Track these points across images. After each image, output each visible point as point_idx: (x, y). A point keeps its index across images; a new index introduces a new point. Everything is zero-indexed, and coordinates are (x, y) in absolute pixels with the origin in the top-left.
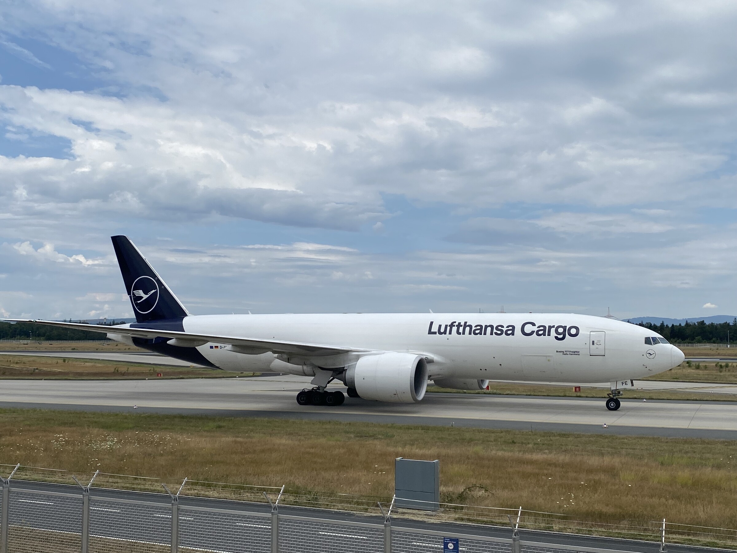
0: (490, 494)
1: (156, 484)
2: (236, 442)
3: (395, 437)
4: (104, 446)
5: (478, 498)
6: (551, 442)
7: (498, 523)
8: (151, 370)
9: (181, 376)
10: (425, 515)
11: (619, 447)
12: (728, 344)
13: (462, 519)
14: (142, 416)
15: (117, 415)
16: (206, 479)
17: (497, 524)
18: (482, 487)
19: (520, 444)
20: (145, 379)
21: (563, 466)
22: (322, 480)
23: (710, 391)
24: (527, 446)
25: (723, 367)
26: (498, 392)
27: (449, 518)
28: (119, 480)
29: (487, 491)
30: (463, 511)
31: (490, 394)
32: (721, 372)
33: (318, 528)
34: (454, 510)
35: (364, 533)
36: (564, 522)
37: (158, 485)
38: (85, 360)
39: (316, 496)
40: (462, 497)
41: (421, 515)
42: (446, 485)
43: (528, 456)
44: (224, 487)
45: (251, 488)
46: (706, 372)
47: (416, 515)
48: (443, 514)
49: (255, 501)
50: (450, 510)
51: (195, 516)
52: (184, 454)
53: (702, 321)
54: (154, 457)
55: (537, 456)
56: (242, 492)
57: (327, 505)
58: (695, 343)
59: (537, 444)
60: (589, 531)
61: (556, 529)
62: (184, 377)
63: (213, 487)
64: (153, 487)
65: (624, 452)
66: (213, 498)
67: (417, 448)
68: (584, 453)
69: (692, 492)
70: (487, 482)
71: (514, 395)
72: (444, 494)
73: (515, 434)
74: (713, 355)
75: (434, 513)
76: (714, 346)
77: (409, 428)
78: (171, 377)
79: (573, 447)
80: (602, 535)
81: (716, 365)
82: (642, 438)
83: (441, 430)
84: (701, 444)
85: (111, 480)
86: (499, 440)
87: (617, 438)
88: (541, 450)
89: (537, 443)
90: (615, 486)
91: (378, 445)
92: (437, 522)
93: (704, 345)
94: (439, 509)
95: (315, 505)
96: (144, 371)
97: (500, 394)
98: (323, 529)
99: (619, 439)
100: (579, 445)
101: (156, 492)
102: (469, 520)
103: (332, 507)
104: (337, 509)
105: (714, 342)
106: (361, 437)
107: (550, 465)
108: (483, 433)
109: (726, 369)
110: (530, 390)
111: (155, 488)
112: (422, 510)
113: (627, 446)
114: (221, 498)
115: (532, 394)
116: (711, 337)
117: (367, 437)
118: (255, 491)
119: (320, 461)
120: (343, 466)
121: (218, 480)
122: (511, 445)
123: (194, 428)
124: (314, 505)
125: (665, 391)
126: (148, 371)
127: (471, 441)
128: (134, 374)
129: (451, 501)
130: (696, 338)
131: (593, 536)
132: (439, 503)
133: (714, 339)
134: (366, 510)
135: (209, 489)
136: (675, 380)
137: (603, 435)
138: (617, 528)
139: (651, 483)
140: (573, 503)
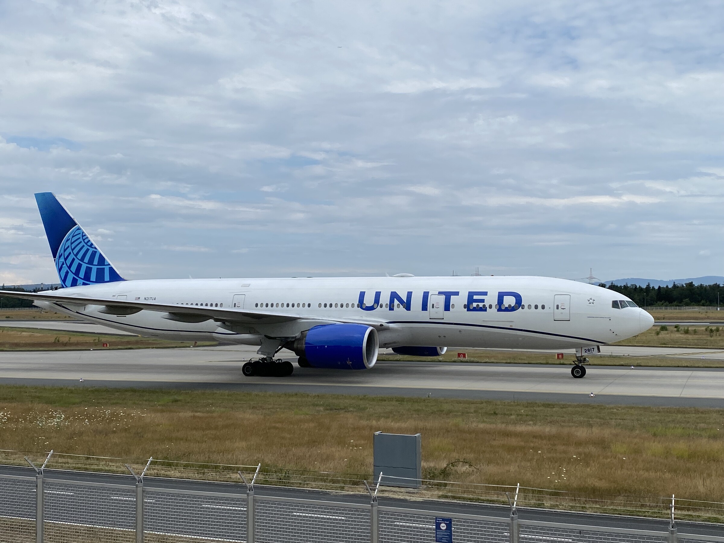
0: (475, 470)
1: (110, 464)
2: (194, 417)
3: (368, 409)
4: (51, 423)
5: (462, 473)
6: (534, 413)
7: (485, 501)
8: (95, 340)
9: (130, 346)
10: (406, 492)
11: (608, 418)
12: (717, 307)
13: (446, 497)
14: (89, 389)
15: (61, 389)
16: (166, 458)
17: (483, 501)
18: (466, 462)
19: (502, 416)
20: (90, 350)
21: (549, 437)
22: (292, 457)
23: (701, 357)
24: (510, 418)
25: (714, 331)
26: (476, 360)
27: (432, 495)
28: (70, 461)
29: (471, 466)
30: (447, 487)
31: (467, 362)
32: (711, 336)
33: (292, 509)
34: (437, 487)
35: (343, 514)
36: (555, 498)
37: (113, 465)
38: (22, 330)
39: (287, 475)
40: (445, 473)
41: (402, 492)
42: (426, 460)
43: (511, 428)
44: (186, 466)
45: (216, 467)
46: (696, 337)
47: (397, 493)
48: (426, 492)
49: (221, 481)
50: (432, 487)
51: (156, 498)
52: (140, 430)
53: (690, 282)
54: (106, 435)
55: (521, 428)
56: (206, 471)
57: (300, 483)
58: (682, 306)
59: (521, 415)
60: (582, 507)
61: (547, 506)
62: (132, 347)
63: (174, 466)
64: (107, 467)
65: (613, 422)
66: (175, 478)
67: (392, 422)
68: (570, 424)
69: (689, 465)
70: (471, 456)
71: (493, 363)
72: (425, 470)
73: (496, 405)
74: (702, 319)
75: (416, 491)
76: (704, 309)
77: (383, 400)
78: (119, 347)
79: (559, 418)
80: (596, 512)
81: (706, 330)
82: (632, 408)
83: (417, 402)
84: (695, 413)
85: (60, 460)
86: (480, 411)
87: (605, 408)
88: (525, 421)
89: (520, 413)
90: (607, 459)
91: (350, 419)
92: (420, 499)
93: (693, 308)
94: (421, 486)
95: (287, 484)
96: (87, 341)
97: (478, 362)
98: (298, 510)
99: (608, 409)
100: (565, 416)
101: (111, 473)
102: (454, 498)
103: (305, 486)
104: (311, 488)
105: (703, 305)
106: (331, 409)
107: (535, 437)
108: (462, 405)
109: (716, 333)
110: (510, 358)
111: (110, 468)
112: (403, 487)
113: (616, 416)
114: (184, 478)
115: (512, 362)
116: (700, 299)
117: (337, 409)
118: (220, 469)
119: (288, 436)
120: (314, 442)
121: (178, 458)
122: (492, 417)
123: (147, 403)
124: (285, 484)
125: (654, 357)
126: (92, 341)
127: (449, 412)
128: (77, 344)
129: (433, 477)
130: (684, 300)
131: (587, 513)
132: (421, 480)
133: (703, 301)
134: (342, 488)
135: (170, 469)
136: (664, 346)
137: (591, 405)
138: (612, 504)
139: (644, 456)
140: (565, 478)
